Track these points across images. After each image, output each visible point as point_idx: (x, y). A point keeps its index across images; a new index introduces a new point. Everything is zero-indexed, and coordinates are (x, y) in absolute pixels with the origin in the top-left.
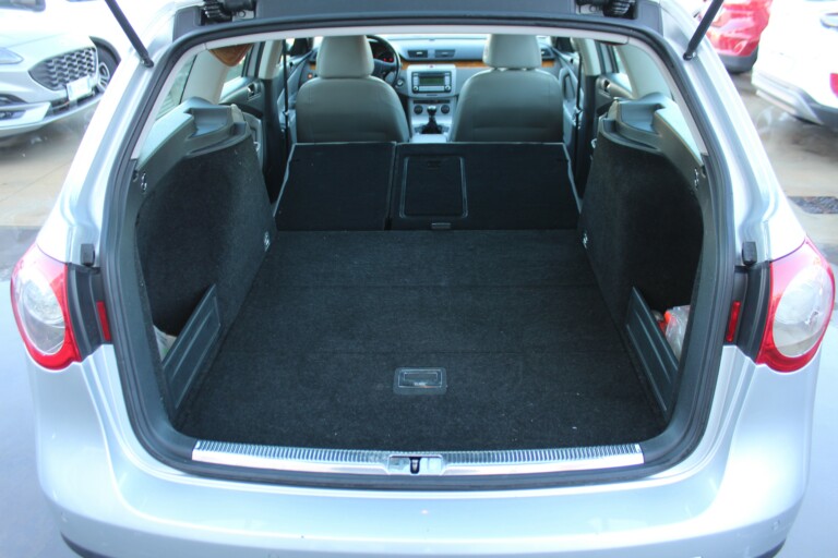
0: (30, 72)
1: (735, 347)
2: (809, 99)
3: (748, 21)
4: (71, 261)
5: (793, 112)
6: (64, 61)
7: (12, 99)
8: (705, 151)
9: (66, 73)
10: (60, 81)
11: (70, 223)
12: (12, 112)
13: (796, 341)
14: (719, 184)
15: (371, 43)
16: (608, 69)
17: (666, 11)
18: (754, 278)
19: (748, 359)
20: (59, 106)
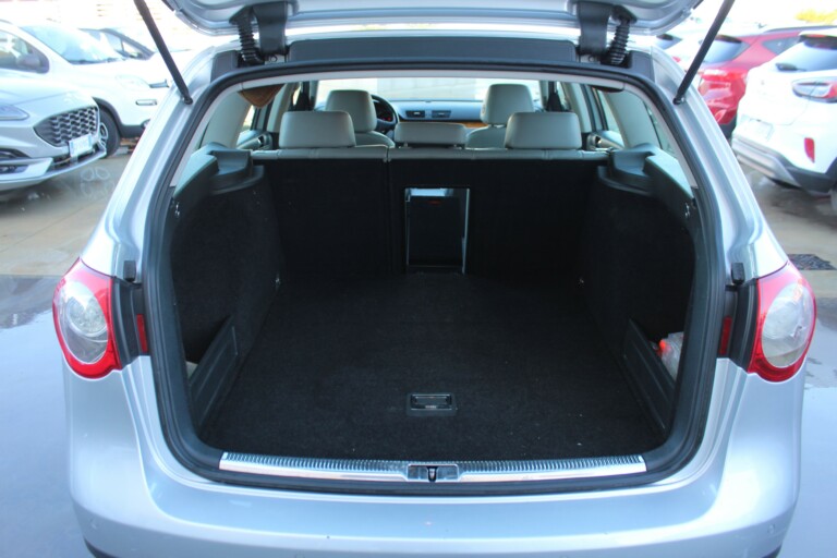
0: (35, 129)
1: (728, 360)
2: (786, 163)
3: (726, 91)
4: (116, 274)
5: (772, 175)
6: (67, 118)
7: (16, 154)
8: (695, 185)
9: (69, 130)
10: (63, 138)
11: (115, 241)
12: (16, 166)
13: (782, 353)
14: (709, 214)
15: (375, 103)
16: (599, 127)
17: (657, 61)
18: (744, 294)
19: (740, 369)
20: (61, 162)
